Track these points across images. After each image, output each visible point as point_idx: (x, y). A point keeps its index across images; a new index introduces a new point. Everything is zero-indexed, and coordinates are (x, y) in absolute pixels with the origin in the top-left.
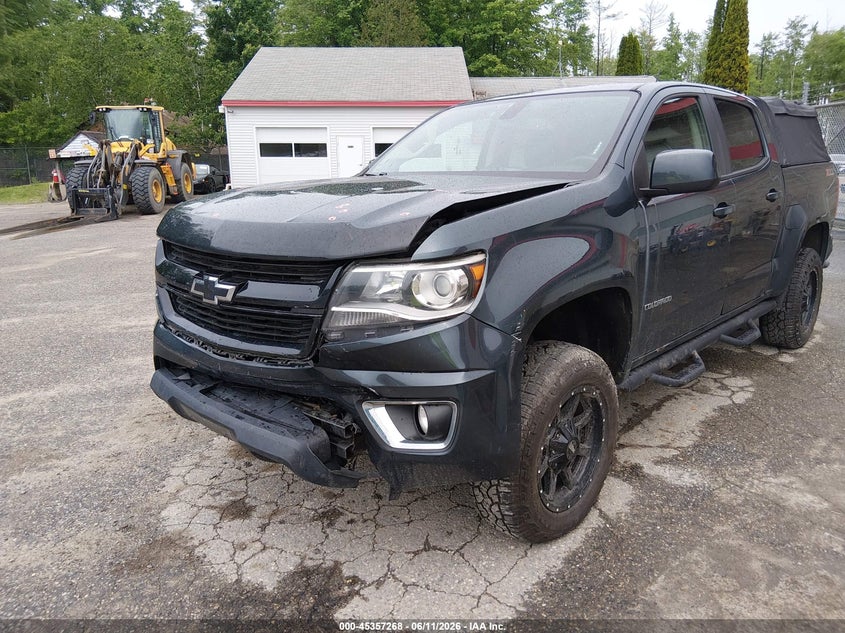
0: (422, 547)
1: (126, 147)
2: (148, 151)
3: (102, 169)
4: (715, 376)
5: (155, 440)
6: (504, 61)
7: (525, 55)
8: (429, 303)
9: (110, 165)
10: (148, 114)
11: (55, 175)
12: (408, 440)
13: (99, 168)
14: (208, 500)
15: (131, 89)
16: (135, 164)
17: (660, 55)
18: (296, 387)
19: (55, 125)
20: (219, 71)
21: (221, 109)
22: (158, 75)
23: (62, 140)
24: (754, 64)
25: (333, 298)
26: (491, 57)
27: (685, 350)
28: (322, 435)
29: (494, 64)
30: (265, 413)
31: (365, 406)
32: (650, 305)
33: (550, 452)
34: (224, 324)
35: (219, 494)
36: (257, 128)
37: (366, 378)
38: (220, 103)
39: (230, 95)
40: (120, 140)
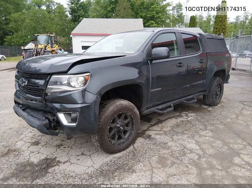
0: (81, 154)
1: (42, 46)
2: (49, 47)
3: (35, 52)
4: (186, 113)
5: (22, 125)
6: (156, 23)
7: (163, 21)
8: (74, 86)
9: (37, 51)
10: (49, 37)
11: (23, 54)
12: (69, 123)
13: (34, 52)
14: (30, 141)
15: (47, 30)
16: (45, 51)
17: (205, 22)
18: (43, 108)
19: (25, 40)
20: (72, 25)
21: (71, 36)
22: (55, 26)
23: (26, 44)
24: (233, 24)
25: (49, 84)
26: (152, 22)
27: (169, 104)
28: (47, 121)
29: (153, 24)
30: (35, 116)
31: (58, 113)
32: (153, 90)
33: (115, 129)
34: (27, 91)
35: (33, 139)
36: (81, 41)
37: (57, 105)
38: (71, 34)
39: (74, 32)
40: (41, 44)
